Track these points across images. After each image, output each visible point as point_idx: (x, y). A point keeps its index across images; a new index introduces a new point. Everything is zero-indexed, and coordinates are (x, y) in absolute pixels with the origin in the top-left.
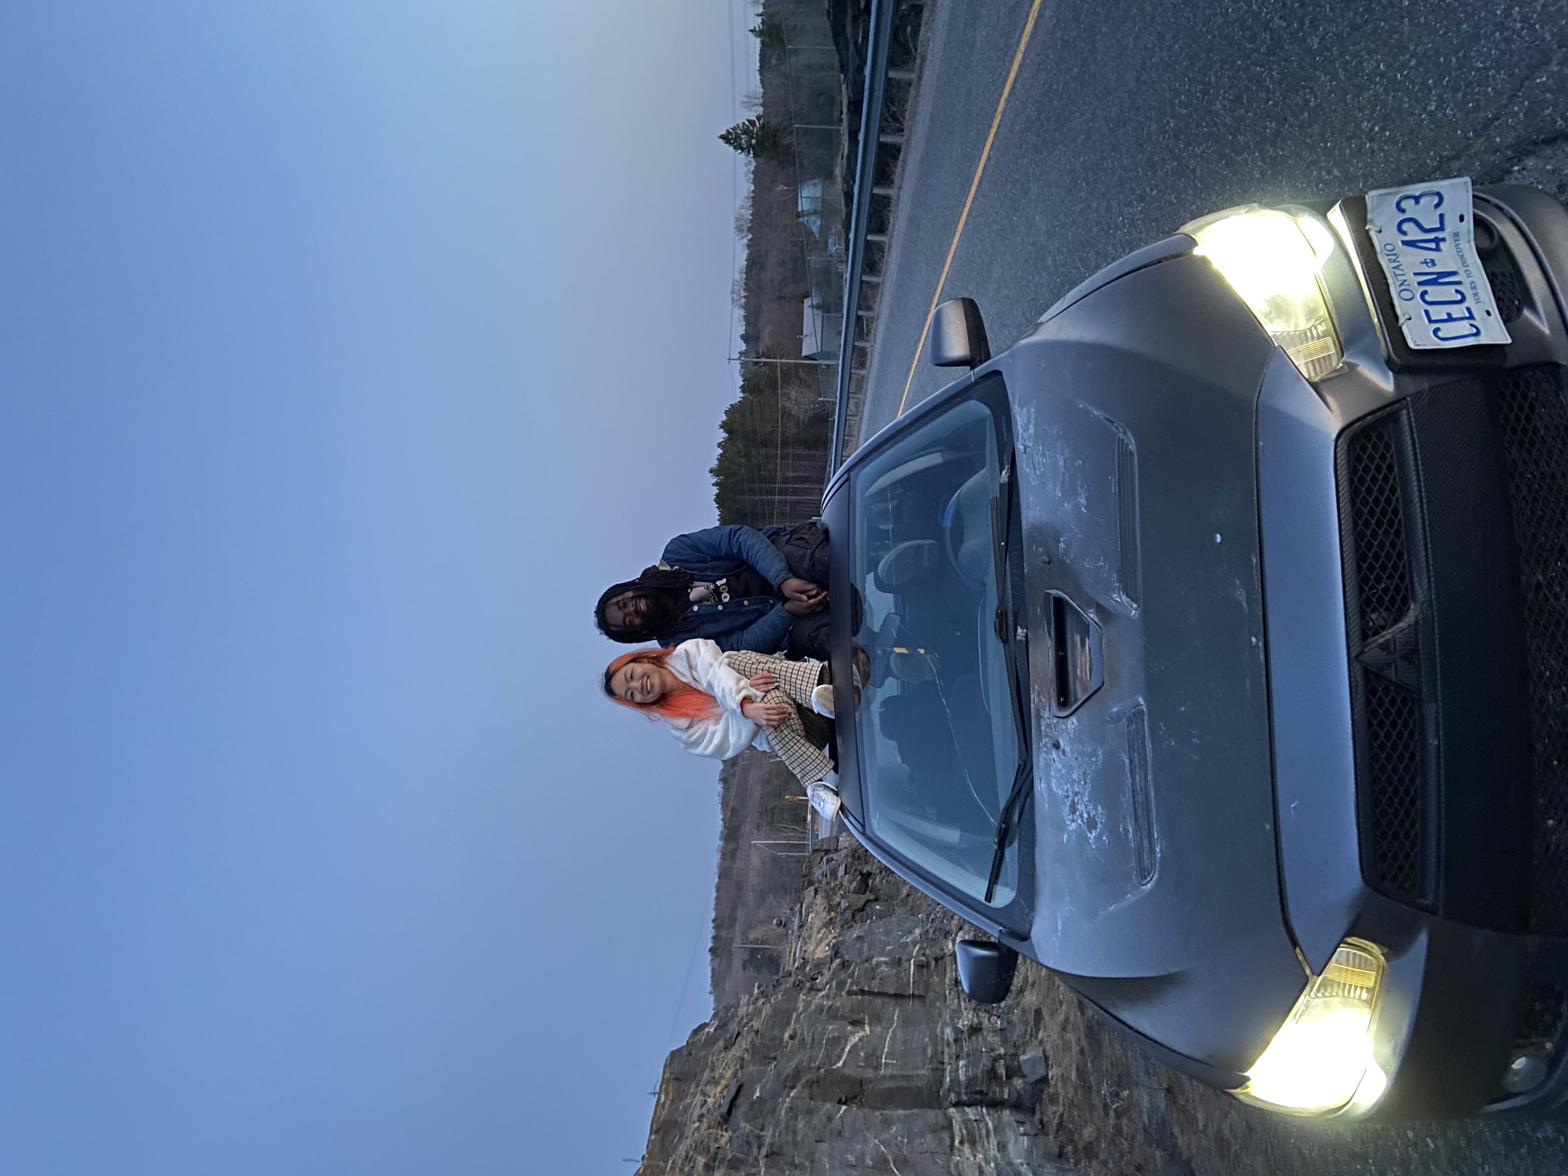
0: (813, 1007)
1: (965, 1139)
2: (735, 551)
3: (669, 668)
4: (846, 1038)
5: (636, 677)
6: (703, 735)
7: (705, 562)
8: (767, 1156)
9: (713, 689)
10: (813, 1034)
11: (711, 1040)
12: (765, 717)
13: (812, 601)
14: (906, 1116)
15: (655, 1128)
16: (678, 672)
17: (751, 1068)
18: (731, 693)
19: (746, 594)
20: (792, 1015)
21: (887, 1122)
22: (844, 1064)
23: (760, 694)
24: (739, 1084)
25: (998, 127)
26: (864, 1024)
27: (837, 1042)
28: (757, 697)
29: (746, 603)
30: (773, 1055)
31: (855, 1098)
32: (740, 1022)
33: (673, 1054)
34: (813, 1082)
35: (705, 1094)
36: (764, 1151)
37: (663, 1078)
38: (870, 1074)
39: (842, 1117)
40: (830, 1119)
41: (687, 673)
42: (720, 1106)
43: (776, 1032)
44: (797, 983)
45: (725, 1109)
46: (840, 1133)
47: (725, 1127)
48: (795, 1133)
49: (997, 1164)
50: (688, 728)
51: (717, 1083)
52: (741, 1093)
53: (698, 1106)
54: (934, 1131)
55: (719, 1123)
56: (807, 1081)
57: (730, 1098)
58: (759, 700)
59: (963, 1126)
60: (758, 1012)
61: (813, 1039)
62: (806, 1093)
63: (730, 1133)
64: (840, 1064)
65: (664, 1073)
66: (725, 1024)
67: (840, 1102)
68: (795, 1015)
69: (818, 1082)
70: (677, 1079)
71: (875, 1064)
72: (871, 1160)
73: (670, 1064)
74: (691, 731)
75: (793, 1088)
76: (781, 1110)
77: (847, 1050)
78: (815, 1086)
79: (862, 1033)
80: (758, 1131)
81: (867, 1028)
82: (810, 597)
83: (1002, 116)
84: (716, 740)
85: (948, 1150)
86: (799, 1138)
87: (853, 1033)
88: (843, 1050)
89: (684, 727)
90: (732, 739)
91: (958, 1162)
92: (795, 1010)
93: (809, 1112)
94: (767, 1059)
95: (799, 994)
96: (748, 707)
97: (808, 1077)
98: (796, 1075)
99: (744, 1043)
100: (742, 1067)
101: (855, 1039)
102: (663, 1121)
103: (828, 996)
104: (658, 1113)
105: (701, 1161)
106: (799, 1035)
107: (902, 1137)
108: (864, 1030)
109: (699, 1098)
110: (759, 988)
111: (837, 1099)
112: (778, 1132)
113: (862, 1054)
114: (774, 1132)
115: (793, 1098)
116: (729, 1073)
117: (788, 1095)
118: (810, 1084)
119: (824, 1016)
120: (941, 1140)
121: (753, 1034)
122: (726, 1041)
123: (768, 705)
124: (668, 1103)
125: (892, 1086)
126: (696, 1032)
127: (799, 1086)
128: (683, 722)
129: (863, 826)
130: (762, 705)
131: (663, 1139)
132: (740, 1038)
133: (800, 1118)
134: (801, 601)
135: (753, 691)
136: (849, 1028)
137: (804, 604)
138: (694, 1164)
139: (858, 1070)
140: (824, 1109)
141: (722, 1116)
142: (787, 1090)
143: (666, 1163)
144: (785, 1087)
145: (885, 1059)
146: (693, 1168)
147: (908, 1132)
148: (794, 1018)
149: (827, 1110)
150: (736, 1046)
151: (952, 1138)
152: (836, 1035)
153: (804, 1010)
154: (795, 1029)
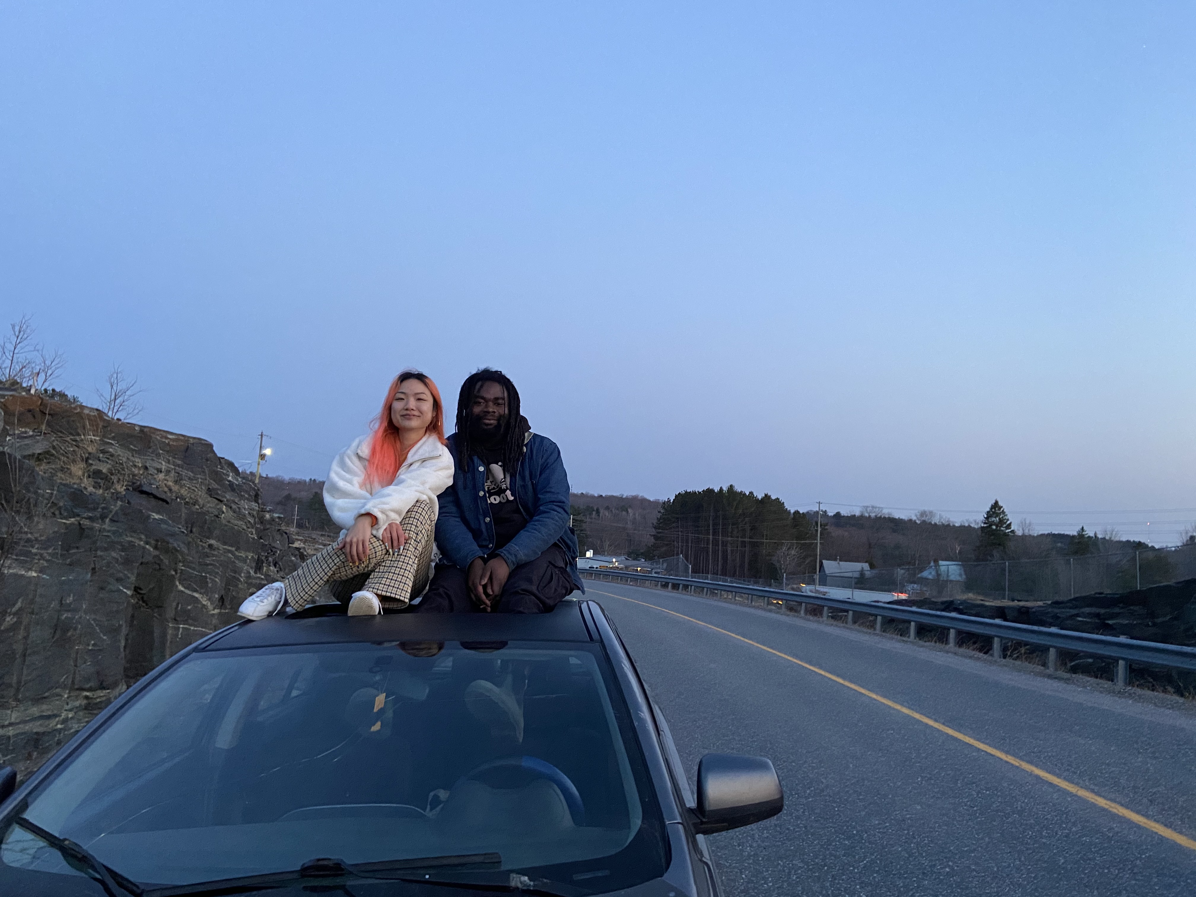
0: (239, 564)
1: (90, 701)
2: (541, 508)
3: (424, 439)
4: (206, 592)
6: (348, 470)
7: (531, 479)
8: (80, 524)
9: (396, 485)
10: (211, 564)
11: (218, 478)
12: (355, 540)
13: (481, 589)
14: (118, 647)
15: (145, 430)
16: (419, 448)
17: (184, 511)
18: (384, 503)
19: (498, 520)
20: (232, 546)
21: (114, 631)
22: (182, 591)
23: (380, 533)
24: (169, 500)
26: (221, 609)
27: (202, 584)
28: (377, 530)
29: (488, 519)
30: (194, 530)
31: (144, 601)
32: (234, 502)
33: (211, 446)
34: (159, 565)
35: (168, 472)
36: (86, 523)
37: (189, 437)
38: (170, 613)
39: (119, 590)
40: (119, 580)
41: (416, 457)
42: (151, 484)
43: (217, 532)
44: (274, 550)
45: (146, 488)
46: (102, 588)
47: (130, 488)
48: (106, 549)
49: (60, 731)
50: (359, 457)
51: (176, 482)
52: (161, 502)
53: (159, 466)
54: (98, 673)
55: (134, 483)
56: (162, 560)
57: (157, 493)
58: (374, 532)
59: (104, 699)
60: (242, 517)
61: (208, 565)
62: (148, 558)
63: (124, 493)
65: (194, 438)
66: (233, 490)
67: (137, 589)
68: (233, 549)
69: (160, 569)
70: (188, 448)
71: (178, 619)
72: (66, 618)
73: (202, 444)
74: (355, 459)
75: (156, 548)
76: (132, 536)
77: (196, 595)
78: (157, 567)
79: (210, 607)
80: (110, 516)
81: (217, 611)
82: (485, 587)
84: (341, 484)
85: (76, 687)
86: (99, 553)
87: (210, 599)
88: (195, 591)
89: (359, 452)
90: (341, 502)
91: (62, 696)
92: (238, 549)
93: (127, 562)
94: (190, 524)
95: (253, 552)
96: (367, 521)
97: (166, 562)
98: (172, 552)
99: (211, 505)
100: (187, 503)
101: (205, 601)
102: (151, 437)
103: (249, 577)
104: (159, 433)
105: (104, 468)
106: (213, 552)
107: (93, 645)
108: (214, 609)
109: (164, 466)
110: (279, 518)
111: (141, 586)
112: (109, 534)
113: (189, 607)
114: (109, 531)
115: (144, 548)
116: (183, 492)
117: (147, 543)
119: (229, 573)
120: (88, 680)
121: (217, 513)
122: (216, 490)
123: (367, 543)
124: (167, 441)
125: (155, 635)
126: (231, 465)
127: (157, 553)
128: (365, 451)
130: (368, 535)
131: (132, 436)
132: (217, 501)
133: (123, 554)
134: (481, 579)
135: (383, 526)
136: (217, 596)
137: (478, 581)
138: (103, 461)
139: (174, 604)
140: (129, 575)
141: (141, 485)
142: (153, 542)
143: (113, 438)
144: (157, 541)
145: (183, 628)
146: (100, 460)
147: (100, 650)
148: (230, 548)
149: (129, 578)
150: (210, 499)
151: (90, 690)
152: (210, 585)
153: (237, 557)
154: (218, 549)
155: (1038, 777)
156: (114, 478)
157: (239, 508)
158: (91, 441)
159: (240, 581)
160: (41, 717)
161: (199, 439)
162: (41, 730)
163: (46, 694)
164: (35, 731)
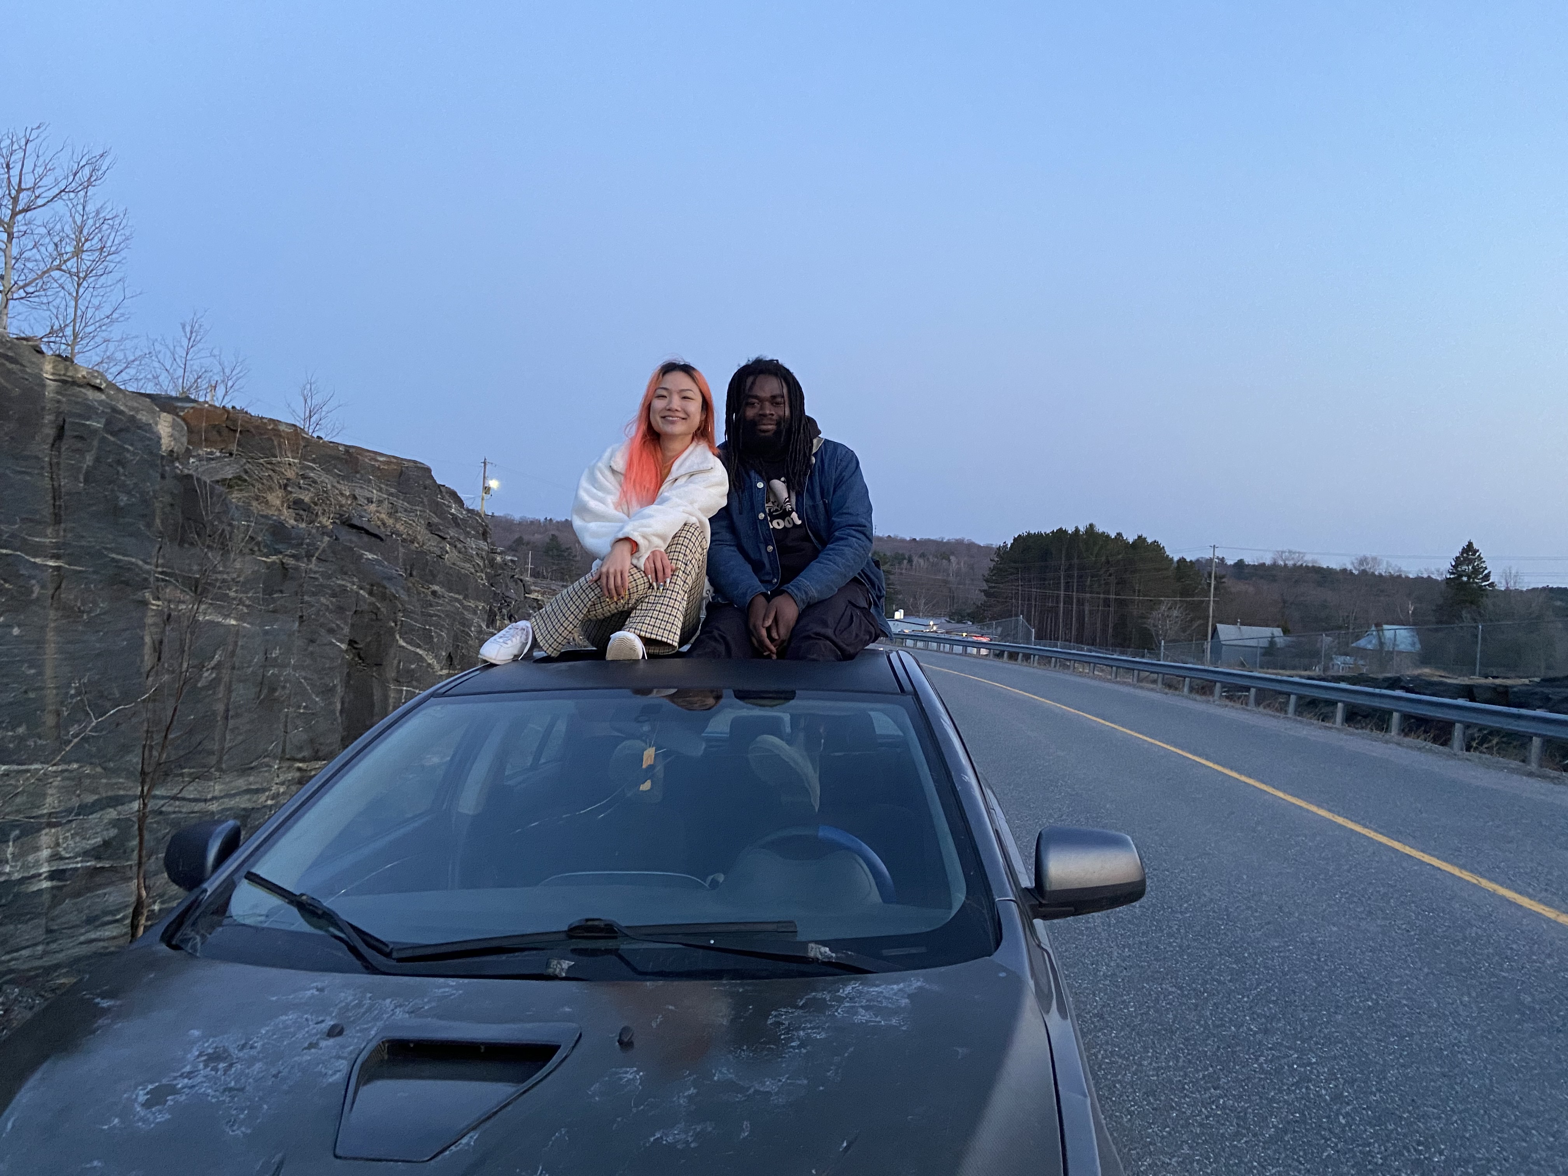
0: (468, 615)
1: (304, 774)
2: (837, 534)
3: (691, 448)
4: (431, 649)
5: (685, 403)
6: (601, 488)
8: (283, 563)
9: (659, 504)
10: (436, 615)
11: (439, 509)
12: (612, 570)
13: (764, 633)
14: (333, 712)
15: (351, 450)
17: (401, 550)
18: (645, 526)
19: (782, 549)
20: (459, 594)
21: (327, 692)
22: (403, 647)
23: (641, 563)
24: (383, 536)
26: (449, 669)
27: (428, 640)
28: (638, 559)
29: (770, 548)
30: (414, 573)
31: (360, 658)
32: (459, 540)
33: (428, 470)
34: (377, 614)
35: (380, 502)
36: (291, 562)
37: (402, 459)
38: (391, 672)
39: (332, 643)
40: (331, 631)
41: (682, 471)
42: (361, 517)
43: (440, 577)
44: (508, 600)
45: (356, 521)
46: (312, 641)
47: (337, 521)
48: (314, 594)
50: (613, 471)
51: (390, 515)
52: (373, 539)
53: (369, 495)
54: (312, 741)
55: (341, 515)
56: (378, 609)
57: (365, 526)
58: (635, 562)
60: (469, 559)
61: (431, 616)
62: (363, 607)
63: (329, 527)
64: (402, 643)
65: (409, 461)
66: (457, 525)
67: (352, 643)
68: (461, 597)
69: (377, 619)
70: (401, 473)
71: (401, 680)
72: (272, 675)
73: (415, 467)
74: (608, 473)
75: (371, 593)
76: (343, 580)
77: (420, 652)
78: (374, 617)
79: (437, 667)
80: (316, 555)
81: (445, 672)
82: (769, 630)
84: (593, 504)
85: (288, 756)
86: (306, 598)
87: (436, 657)
88: (419, 646)
89: (612, 464)
90: (593, 526)
91: (272, 767)
92: (466, 597)
93: (340, 610)
94: (409, 566)
95: (484, 602)
96: (626, 548)
97: (384, 609)
98: (387, 598)
99: (432, 544)
100: (404, 540)
101: (430, 659)
102: (357, 458)
103: (480, 632)
104: (368, 454)
105: (306, 497)
106: (437, 600)
107: (305, 708)
108: (442, 669)
109: (375, 494)
110: (512, 561)
111: (357, 639)
112: (317, 576)
113: (413, 666)
114: (315, 572)
115: (357, 593)
116: (400, 527)
117: (361, 587)
118: (376, 612)
119: (457, 626)
120: (301, 749)
121: (439, 554)
122: (437, 525)
123: (626, 574)
124: (377, 464)
125: (375, 698)
126: (453, 495)
127: (373, 599)
128: (620, 464)
130: (628, 566)
131: (337, 458)
132: (439, 539)
133: (334, 600)
134: (764, 620)
135: (645, 554)
136: (444, 654)
137: (759, 622)
138: (305, 489)
139: (396, 662)
140: (342, 625)
141: (349, 518)
142: (368, 587)
143: (314, 461)
144: (372, 585)
145: (407, 691)
146: (300, 488)
147: (313, 714)
148: (457, 596)
149: (342, 629)
150: (430, 535)
151: (303, 760)
152: (435, 640)
153: (465, 607)
154: (443, 597)
155: (1503, 898)
156: (318, 509)
157: (465, 547)
158: (290, 464)
159: (470, 636)
160: (249, 791)
161: (415, 462)
162: (249, 805)
163: (253, 764)
164: (242, 806)
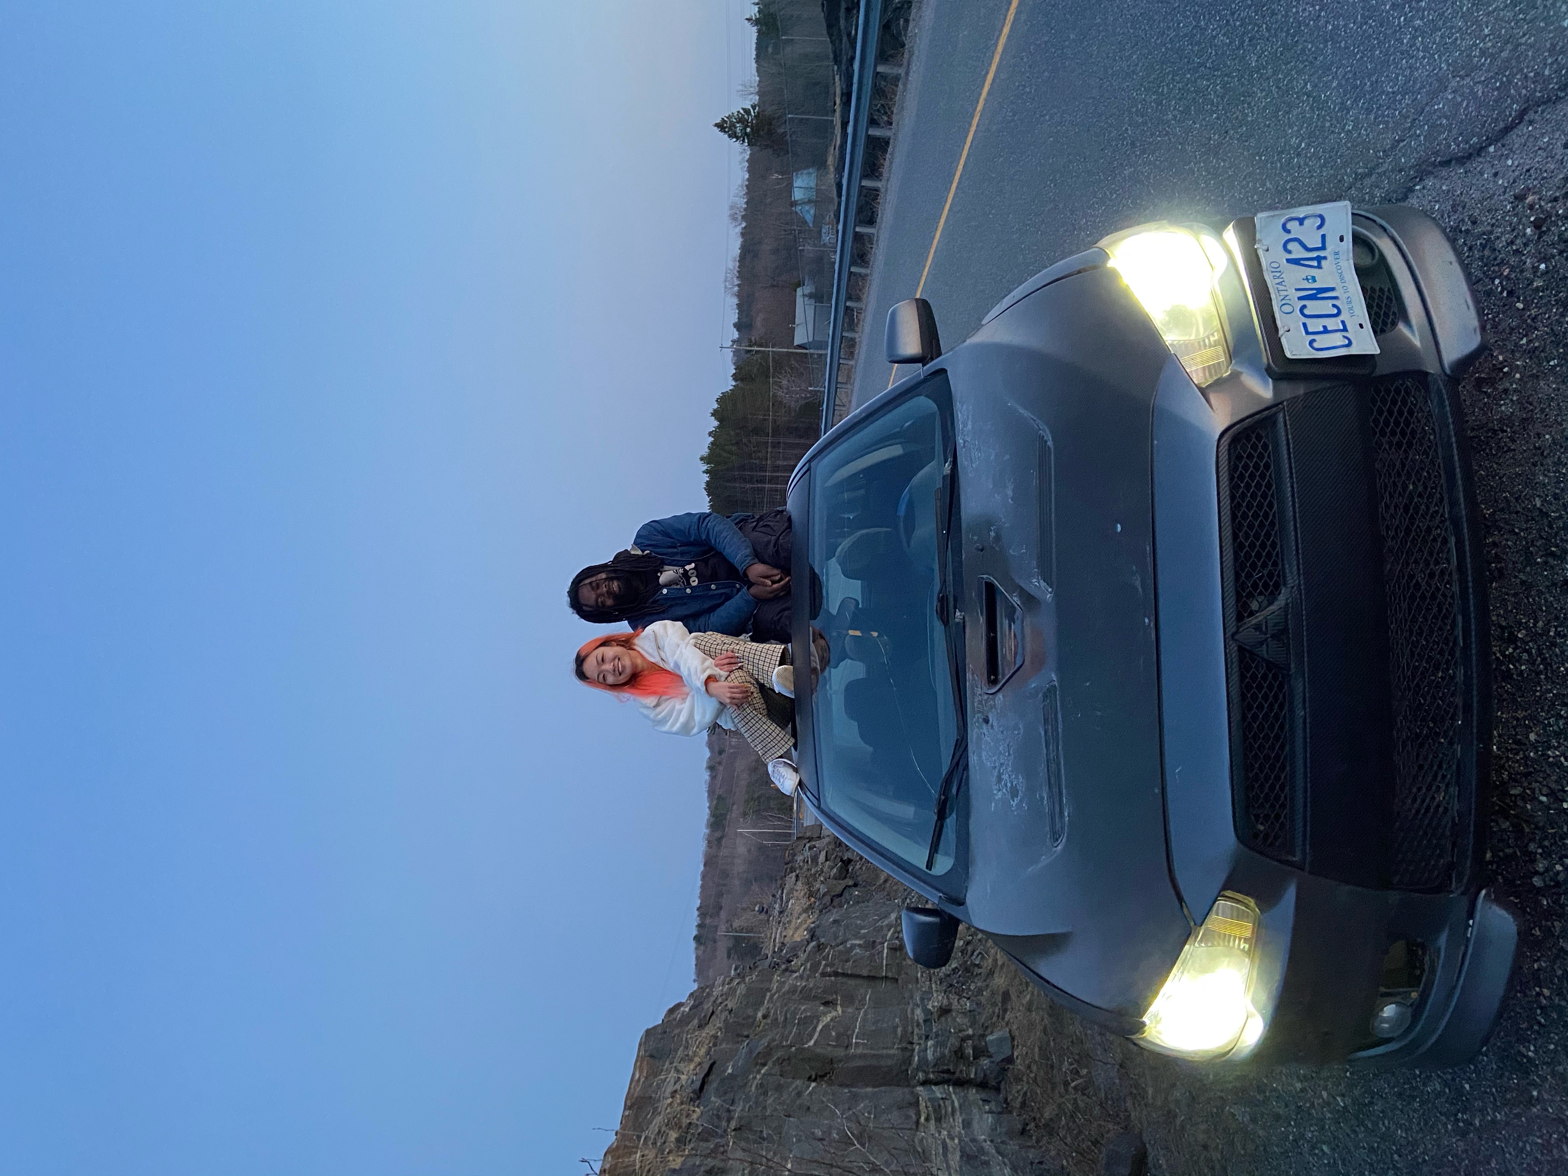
0: (786, 988)
1: (931, 1116)
2: (704, 537)
4: (817, 1018)
7: (675, 547)
8: (735, 1130)
10: (786, 1014)
11: (686, 1020)
12: (729, 695)
13: (775, 586)
14: (875, 1093)
15: (629, 1104)
16: (647, 652)
17: (724, 1046)
20: (765, 995)
21: (855, 1098)
22: (815, 1043)
23: (724, 674)
24: (711, 1062)
25: (977, 126)
26: (837, 1004)
27: (809, 1021)
28: (720, 676)
30: (745, 1033)
31: (825, 1075)
32: (714, 1002)
33: (648, 1031)
34: (784, 1060)
35: (678, 1071)
36: (733, 1124)
37: (638, 1056)
38: (841, 1052)
39: (811, 1094)
40: (799, 1094)
41: (656, 654)
42: (693, 1082)
43: (750, 1012)
44: (773, 965)
45: (698, 1085)
46: (809, 1108)
47: (696, 1103)
48: (765, 1108)
49: (960, 1140)
50: (657, 705)
51: (691, 1060)
52: (714, 1070)
53: (673, 1081)
54: (900, 1108)
55: (691, 1099)
56: (778, 1058)
57: (702, 1076)
58: (723, 679)
59: (929, 1104)
60: (733, 991)
61: (786, 1018)
62: (777, 1070)
63: (702, 1108)
64: (812, 1043)
65: (639, 1049)
66: (701, 1003)
67: (810, 1079)
68: (768, 994)
69: (788, 1059)
70: (651, 1056)
71: (846, 1044)
72: (838, 1134)
73: (645, 1043)
74: (659, 709)
75: (764, 1065)
76: (751, 1086)
77: (819, 1029)
78: (785, 1063)
79: (834, 1014)
80: (728, 1106)
81: (839, 1008)
82: (774, 582)
83: (981, 116)
84: (682, 719)
85: (914, 1127)
86: (768, 1113)
87: (825, 1014)
88: (815, 1028)
89: (652, 705)
90: (697, 718)
91: (923, 1137)
92: (768, 990)
93: (779, 1088)
94: (739, 1037)
95: (773, 975)
96: (713, 685)
97: (779, 1054)
98: (768, 1051)
99: (717, 1023)
100: (715, 1045)
101: (826, 1019)
102: (637, 1096)
103: (801, 977)
104: (632, 1090)
105: (673, 1135)
106: (771, 1014)
107: (869, 1113)
108: (836, 1010)
109: (673, 1074)
110: (736, 969)
111: (808, 1075)
112: (747, 1106)
113: (834, 1034)
114: (744, 1106)
115: (764, 1074)
116: (703, 1051)
117: (759, 1072)
118: (780, 1061)
119: (796, 997)
120: (908, 1117)
121: (727, 1013)
122: (700, 1020)
123: (732, 684)
124: (642, 1079)
125: (862, 1064)
126: (671, 1011)
127: (770, 1064)
128: (651, 701)
129: (818, 800)
130: (726, 683)
131: (636, 1116)
132: (714, 1017)
133: (770, 1093)
134: (767, 586)
135: (717, 671)
136: (821, 1008)
137: (768, 588)
138: (666, 1139)
139: (829, 1048)
140: (794, 1086)
141: (694, 1092)
142: (758, 1067)
143: (639, 1137)
144: (757, 1064)
145: (856, 1038)
146: (665, 1143)
147: (875, 1108)
148: (767, 998)
149: (797, 1086)
150: (710, 1025)
151: (919, 1115)
152: (809, 1014)
153: (778, 991)
154: (768, 1008)
156: (685, 1121)
157: (722, 995)
158: (643, 1156)
159: (805, 986)
160: (945, 1154)
161: (640, 1045)
162: (958, 1154)
163: (920, 1150)
164: (958, 1158)
